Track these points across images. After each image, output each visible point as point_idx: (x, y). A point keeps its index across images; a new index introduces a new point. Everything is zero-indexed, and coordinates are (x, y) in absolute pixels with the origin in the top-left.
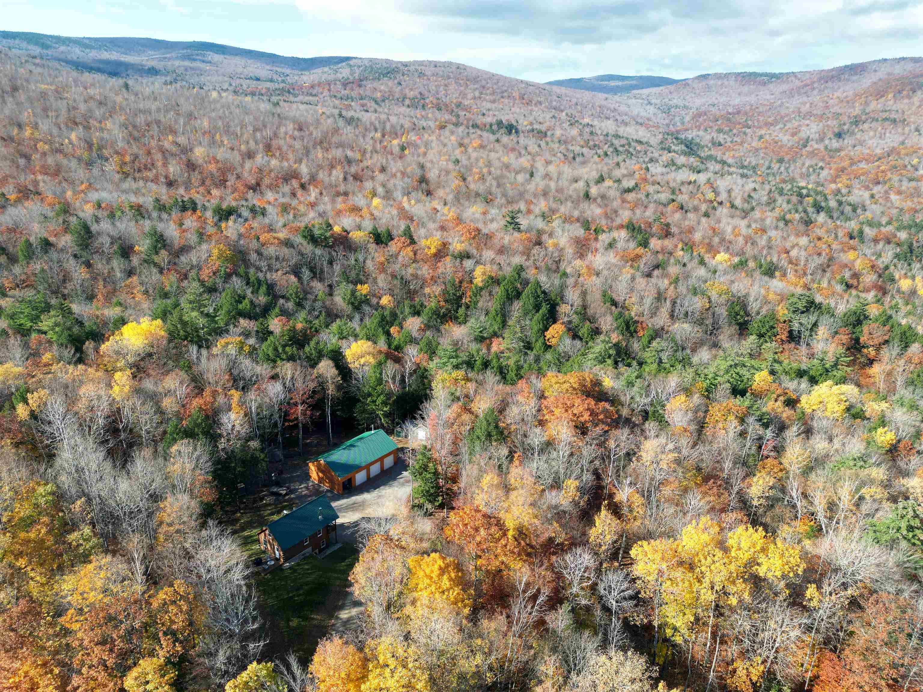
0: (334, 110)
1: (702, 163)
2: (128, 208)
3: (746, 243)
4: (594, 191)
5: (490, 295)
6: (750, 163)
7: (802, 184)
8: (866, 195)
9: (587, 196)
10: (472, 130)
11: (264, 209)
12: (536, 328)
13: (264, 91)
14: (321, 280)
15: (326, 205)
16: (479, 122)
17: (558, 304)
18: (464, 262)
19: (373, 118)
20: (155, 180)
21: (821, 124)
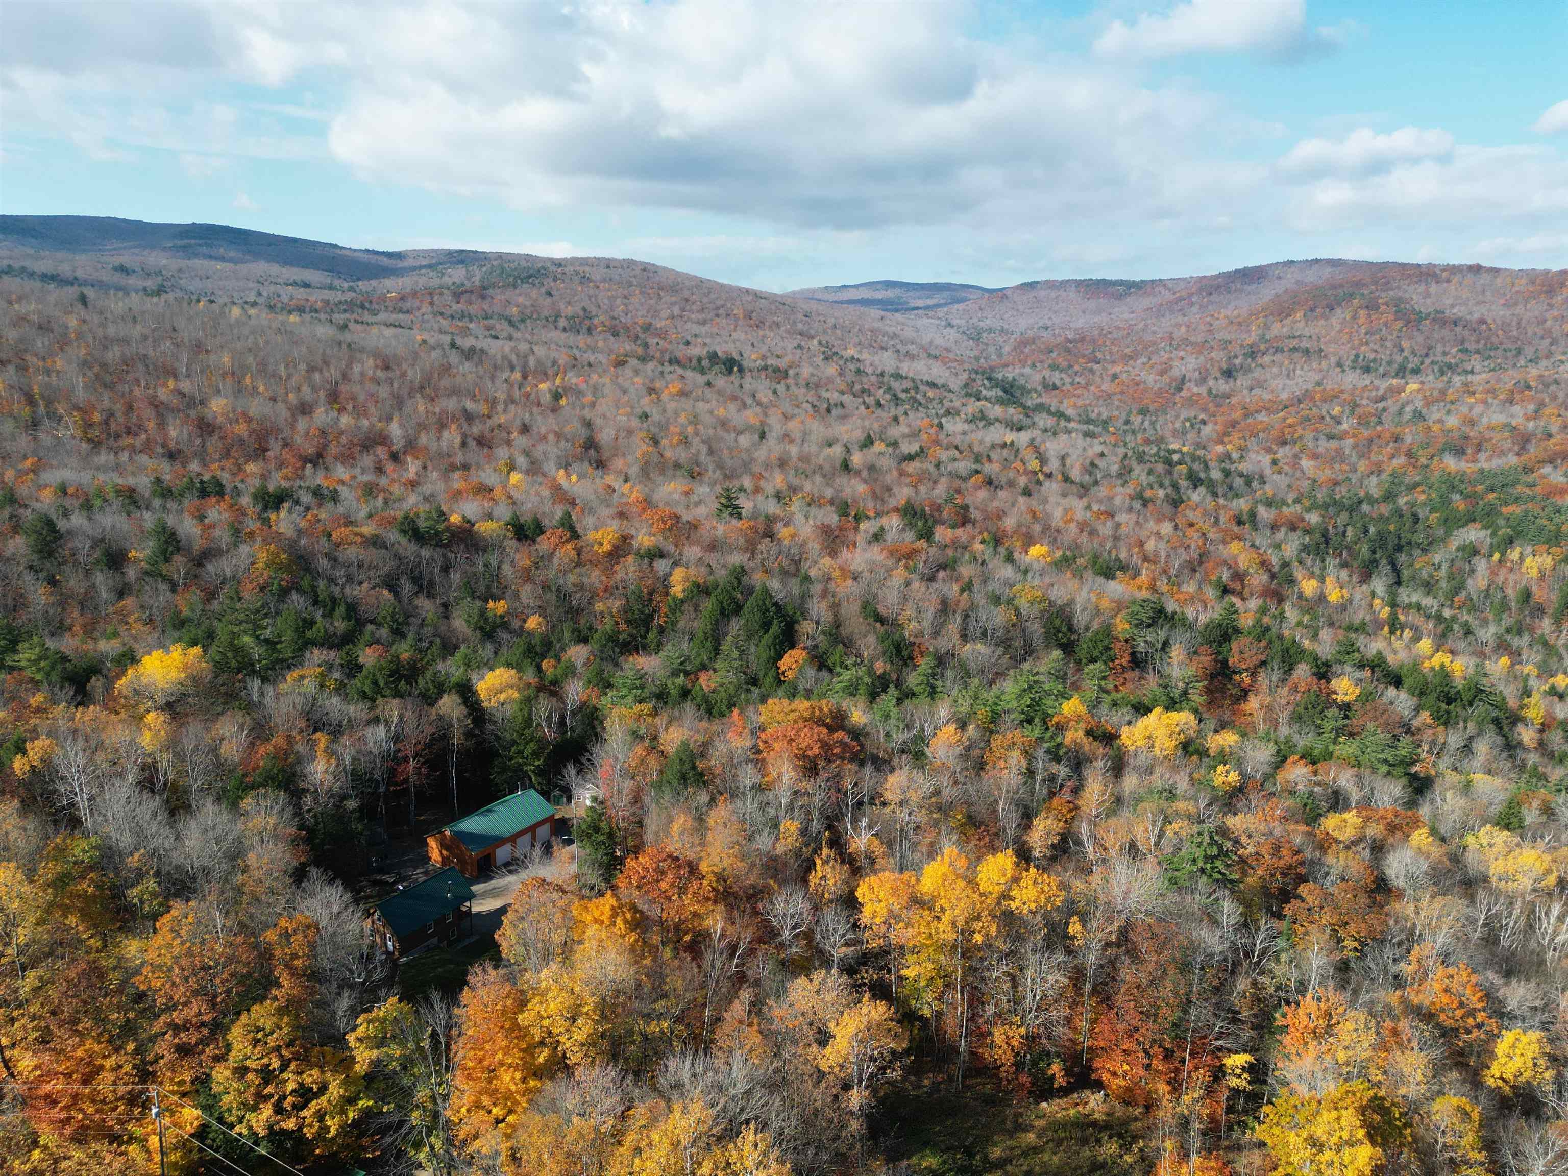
0: (442, 337)
1: (1027, 415)
2: (112, 494)
3: (1082, 531)
4: (857, 459)
5: (696, 610)
6: (1099, 414)
7: (1174, 446)
8: (1266, 460)
9: (846, 466)
10: (667, 368)
11: (336, 491)
12: (764, 656)
13: (319, 305)
14: (430, 596)
15: (434, 483)
16: (679, 355)
17: (798, 622)
18: (655, 564)
19: (507, 349)
20: (147, 449)
21: (1202, 358)
